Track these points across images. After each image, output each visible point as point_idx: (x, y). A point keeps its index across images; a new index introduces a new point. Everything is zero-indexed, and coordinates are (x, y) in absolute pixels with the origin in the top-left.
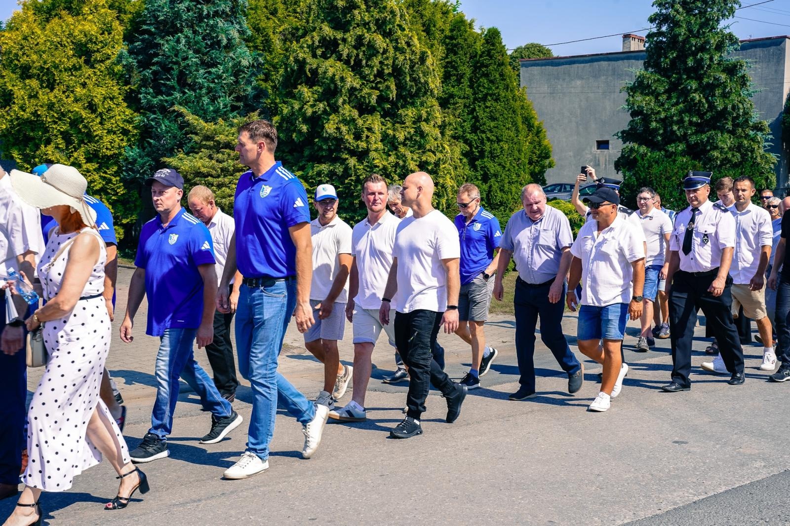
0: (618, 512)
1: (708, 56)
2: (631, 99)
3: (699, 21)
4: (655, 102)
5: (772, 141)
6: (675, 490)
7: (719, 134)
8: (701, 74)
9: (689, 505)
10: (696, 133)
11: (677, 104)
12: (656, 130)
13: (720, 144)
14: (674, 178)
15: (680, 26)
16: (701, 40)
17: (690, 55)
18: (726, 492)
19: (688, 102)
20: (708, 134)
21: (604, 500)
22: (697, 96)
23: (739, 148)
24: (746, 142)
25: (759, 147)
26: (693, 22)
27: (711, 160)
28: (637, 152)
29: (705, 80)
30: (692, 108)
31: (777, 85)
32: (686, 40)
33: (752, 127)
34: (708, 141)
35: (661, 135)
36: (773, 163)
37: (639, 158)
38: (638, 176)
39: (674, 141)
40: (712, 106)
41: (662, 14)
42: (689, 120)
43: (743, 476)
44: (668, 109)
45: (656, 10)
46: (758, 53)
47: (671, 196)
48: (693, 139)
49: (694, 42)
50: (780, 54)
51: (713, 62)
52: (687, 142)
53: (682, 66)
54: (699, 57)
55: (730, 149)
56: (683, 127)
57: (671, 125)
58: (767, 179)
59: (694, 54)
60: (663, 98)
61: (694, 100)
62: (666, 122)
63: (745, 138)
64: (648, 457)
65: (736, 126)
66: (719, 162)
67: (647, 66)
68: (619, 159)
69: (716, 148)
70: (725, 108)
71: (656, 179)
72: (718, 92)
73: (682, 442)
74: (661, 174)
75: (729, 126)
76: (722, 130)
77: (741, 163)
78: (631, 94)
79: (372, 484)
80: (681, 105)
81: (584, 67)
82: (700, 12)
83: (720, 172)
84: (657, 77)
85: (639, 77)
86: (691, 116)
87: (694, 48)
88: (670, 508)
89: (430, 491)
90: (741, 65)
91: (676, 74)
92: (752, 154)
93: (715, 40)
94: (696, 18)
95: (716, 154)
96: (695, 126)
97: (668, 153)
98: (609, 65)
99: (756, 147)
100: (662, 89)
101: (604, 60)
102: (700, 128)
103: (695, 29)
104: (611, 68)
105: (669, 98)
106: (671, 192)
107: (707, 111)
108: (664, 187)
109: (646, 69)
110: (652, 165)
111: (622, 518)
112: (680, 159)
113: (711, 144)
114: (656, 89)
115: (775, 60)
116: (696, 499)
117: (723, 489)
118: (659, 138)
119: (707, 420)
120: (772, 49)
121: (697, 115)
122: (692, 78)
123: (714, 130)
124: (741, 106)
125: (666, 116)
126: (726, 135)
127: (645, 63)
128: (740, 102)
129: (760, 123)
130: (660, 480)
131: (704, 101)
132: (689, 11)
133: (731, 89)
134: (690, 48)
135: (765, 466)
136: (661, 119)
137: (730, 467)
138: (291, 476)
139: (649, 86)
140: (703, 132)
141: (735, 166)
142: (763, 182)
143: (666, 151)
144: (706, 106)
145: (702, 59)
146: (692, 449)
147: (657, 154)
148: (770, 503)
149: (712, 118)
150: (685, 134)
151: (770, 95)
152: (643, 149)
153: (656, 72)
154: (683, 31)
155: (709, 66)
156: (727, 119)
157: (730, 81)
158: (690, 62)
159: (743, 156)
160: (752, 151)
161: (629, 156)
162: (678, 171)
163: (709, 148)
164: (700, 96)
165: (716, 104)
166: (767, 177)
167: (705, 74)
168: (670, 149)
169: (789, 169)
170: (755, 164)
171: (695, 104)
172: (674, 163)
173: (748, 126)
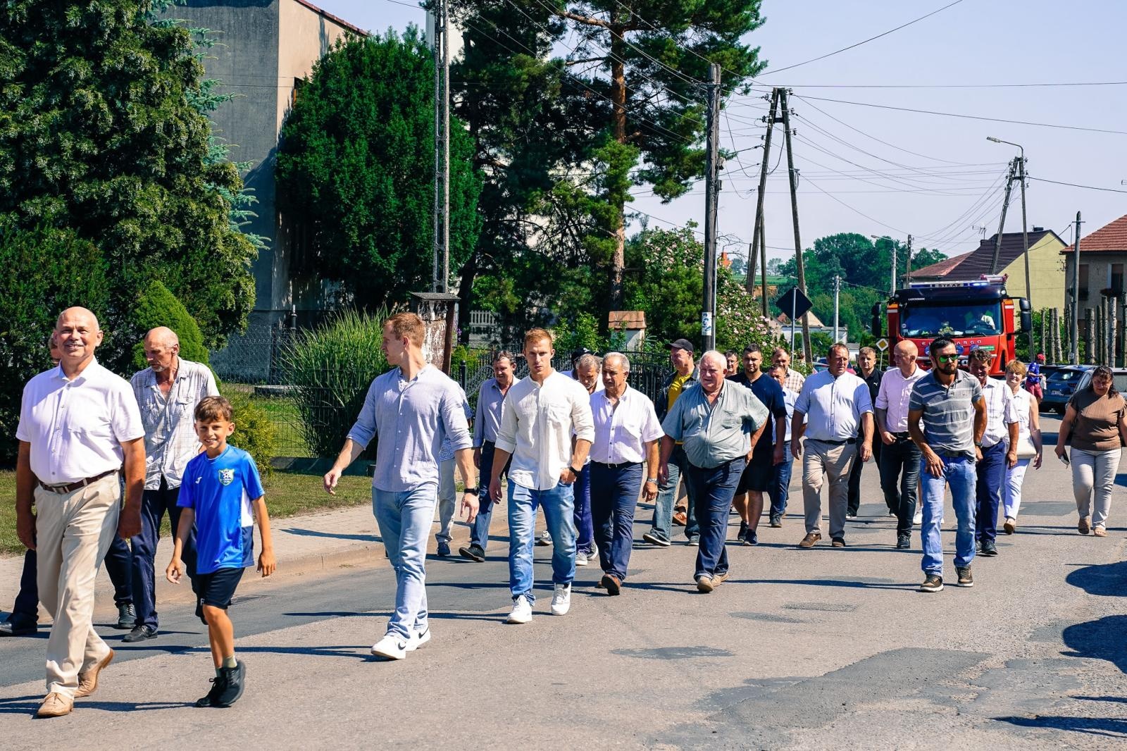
1: (112, 10)
5: (254, 207)
7: (139, 185)
8: (98, 48)
10: (88, 178)
11: (46, 108)
13: (142, 207)
14: (38, 277)
19: (69, 105)
20: (116, 181)
22: (89, 97)
24: (193, 206)
25: (220, 217)
27: (120, 239)
29: (107, 62)
30: (78, 121)
31: (265, 90)
33: (208, 174)
34: (114, 198)
35: (10, 176)
36: (250, 255)
39: (40, 193)
40: (122, 121)
42: (74, 147)
44: (26, 117)
46: (225, 16)
47: (31, 316)
48: (82, 191)
50: (269, 24)
51: (123, 23)
52: (69, 196)
53: (56, 25)
54: (91, 8)
55: (161, 218)
56: (60, 161)
57: (32, 155)
58: (237, 288)
61: (83, 104)
62: (20, 147)
63: (194, 197)
65: (173, 168)
66: (138, 246)
69: (132, 214)
70: (151, 129)
72: (135, 91)
74: (9, 265)
75: (160, 167)
76: (146, 175)
77: (184, 250)
80: (55, 113)
83: (141, 269)
86: (77, 137)
90: (181, 38)
91: (43, 40)
92: (207, 233)
95: (131, 227)
96: (87, 162)
97: (26, 219)
99: (215, 218)
102: (99, 168)
105: (27, 92)
106: (31, 307)
107: (113, 131)
108: (16, 296)
112: (52, 233)
113: (122, 206)
115: (259, 37)
118: (6, 183)
121: (91, 137)
122: (78, 54)
123: (129, 174)
124: (182, 126)
125: (20, 134)
126: (153, 188)
128: (181, 118)
129: (223, 167)
131: (105, 107)
133: (162, 87)
140: (105, 177)
141: (173, 256)
143: (23, 214)
144: (110, 119)
145: (98, 14)
149: (124, 147)
150: (65, 179)
151: (252, 109)
155: (115, 32)
156: (153, 152)
157: (161, 69)
158: (73, 18)
159: (190, 235)
160: (208, 227)
162: (47, 262)
163: (116, 213)
164: (96, 96)
165: (131, 117)
166: (238, 284)
167: (106, 47)
168: (30, 209)
169: (290, 269)
170: (213, 256)
171: (87, 114)
172: (39, 243)
173: (200, 172)
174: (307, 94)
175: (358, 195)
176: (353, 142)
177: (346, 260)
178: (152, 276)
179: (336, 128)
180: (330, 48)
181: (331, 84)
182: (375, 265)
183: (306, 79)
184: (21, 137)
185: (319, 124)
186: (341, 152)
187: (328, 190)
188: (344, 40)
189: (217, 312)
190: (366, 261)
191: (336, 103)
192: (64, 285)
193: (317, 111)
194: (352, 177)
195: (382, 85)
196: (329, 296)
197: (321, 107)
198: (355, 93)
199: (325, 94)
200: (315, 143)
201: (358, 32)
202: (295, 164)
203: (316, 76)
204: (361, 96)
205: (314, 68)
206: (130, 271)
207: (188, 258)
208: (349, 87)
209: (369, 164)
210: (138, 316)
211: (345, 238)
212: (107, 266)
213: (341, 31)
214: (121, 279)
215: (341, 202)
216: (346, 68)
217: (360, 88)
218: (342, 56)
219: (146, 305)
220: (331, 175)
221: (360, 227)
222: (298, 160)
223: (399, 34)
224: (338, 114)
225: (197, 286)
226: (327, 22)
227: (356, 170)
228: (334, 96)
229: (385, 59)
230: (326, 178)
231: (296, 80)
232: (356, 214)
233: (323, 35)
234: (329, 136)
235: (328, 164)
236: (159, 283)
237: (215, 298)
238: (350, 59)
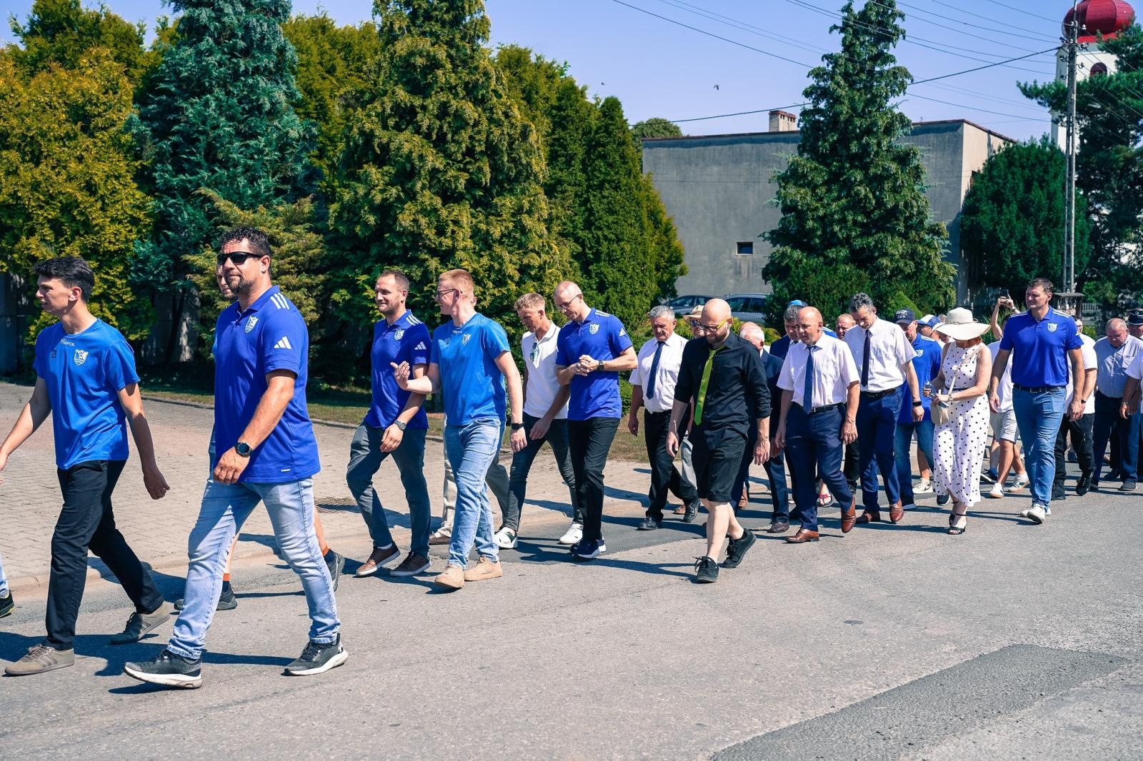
0: (782, 710)
1: (875, 141)
2: (783, 191)
3: (863, 98)
4: (812, 196)
5: (948, 246)
6: (850, 683)
7: (889, 238)
8: (867, 163)
9: (869, 700)
10: (861, 235)
11: (839, 198)
12: (813, 230)
13: (891, 250)
14: (835, 291)
15: (842, 103)
16: (866, 121)
17: (854, 139)
18: (912, 683)
19: (851, 196)
20: (876, 237)
21: (764, 696)
22: (862, 190)
23: (913, 254)
24: (920, 248)
25: (936, 254)
26: (856, 98)
27: (879, 269)
28: (790, 257)
29: (872, 171)
30: (857, 204)
31: (954, 179)
32: (849, 121)
33: (928, 230)
34: (876, 246)
35: (819, 237)
36: (953, 275)
37: (793, 266)
38: (791, 287)
39: (834, 245)
40: (880, 203)
41: (820, 87)
42: (853, 219)
43: (930, 664)
44: (828, 205)
45: (812, 81)
46: (931, 139)
48: (858, 243)
49: (858, 123)
50: (958, 141)
51: (881, 148)
52: (851, 246)
53: (845, 152)
54: (864, 141)
55: (902, 256)
56: (846, 227)
57: (831, 225)
58: (945, 294)
59: (859, 138)
60: (821, 191)
61: (859, 195)
62: (825, 221)
63: (920, 243)
64: (815, 640)
65: (908, 228)
66: (888, 272)
67: (802, 150)
68: (767, 266)
69: (885, 254)
70: (896, 206)
71: (813, 292)
72: (887, 185)
73: (856, 622)
75: (901, 227)
76: (893, 232)
77: (915, 273)
78: (783, 184)
79: (470, 679)
80: (844, 201)
81: (722, 150)
82: (865, 86)
83: (890, 285)
84: (815, 164)
85: (793, 164)
86: (855, 214)
87: (858, 131)
88: (846, 704)
89: (545, 688)
90: (914, 153)
91: (837, 162)
92: (928, 263)
93: (884, 122)
94: (861, 95)
95: (885, 262)
96: (860, 227)
97: (827, 260)
98: (753, 148)
99: (932, 254)
100: (820, 180)
101: (746, 142)
102: (866, 230)
103: (860, 107)
104: (754, 152)
105: (829, 191)
106: (832, 308)
107: (875, 209)
109: (801, 154)
110: (809, 275)
111: (788, 719)
112: (842, 267)
113: (880, 250)
114: (813, 179)
115: (951, 149)
116: (876, 692)
117: (908, 680)
118: (817, 241)
119: (884, 594)
120: (948, 135)
121: (863, 213)
122: (856, 167)
123: (884, 232)
124: (915, 203)
125: (825, 214)
126: (897, 239)
127: (799, 147)
128: (913, 199)
129: (937, 225)
130: (831, 669)
131: (870, 195)
132: (852, 85)
133: (903, 182)
134: (854, 131)
135: (956, 650)
136: (818, 217)
137: (914, 653)
138: (363, 670)
139: (804, 176)
140: (870, 234)
141: (908, 277)
142: (941, 297)
143: (826, 257)
144: (874, 202)
145: (868, 144)
146: (868, 631)
147: (815, 261)
148: (964, 696)
149: (881, 217)
150: (849, 236)
151: (946, 191)
152: (797, 254)
153: (813, 159)
154: (845, 108)
155: (877, 153)
156: (897, 219)
157: (902, 172)
158: (854, 148)
159: (918, 265)
160: (929, 259)
161: (780, 262)
162: (840, 283)
163: (877, 254)
164: (866, 190)
165: (885, 200)
166: (946, 292)
167: (871, 162)
168: (830, 255)
169: (968, 282)
170: (932, 276)
171: (860, 200)
172: (835, 273)
173: (923, 229)
174: (980, 180)
175: (1011, 236)
176: (1008, 206)
177: (1003, 276)
178: (897, 289)
179: (998, 199)
180: (994, 152)
181: (995, 173)
182: (1022, 278)
183: (979, 171)
184: (825, 215)
185: (986, 196)
186: (1000, 212)
187: (993, 236)
188: (1003, 146)
189: (933, 308)
190: (1016, 276)
191: (998, 184)
192: (849, 295)
193: (986, 189)
194: (1007, 227)
195: (1027, 171)
196: (992, 297)
197: (988, 187)
198: (1010, 176)
199: (991, 179)
200: (985, 208)
201: (1011, 141)
202: (972, 221)
203: (985, 169)
204: (1014, 178)
205: (984, 164)
206: (884, 287)
207: (917, 278)
208: (1006, 175)
209: (1018, 218)
210: (889, 312)
211: (1002, 263)
212: (872, 284)
213: (1001, 141)
214: (880, 291)
215: (1001, 242)
216: (1004, 162)
217: (1013, 173)
218: (1001, 155)
219: (894, 305)
220: (995, 226)
221: (1012, 256)
222: (974, 218)
223: (1038, 140)
224: (998, 190)
225: (922, 293)
226: (991, 136)
227: (1009, 222)
228: (997, 180)
229: (1029, 154)
230: (991, 228)
231: (973, 172)
232: (1010, 248)
233: (989, 145)
234: (993, 203)
235: (992, 220)
236: (901, 293)
237: (933, 300)
238: (1007, 157)
